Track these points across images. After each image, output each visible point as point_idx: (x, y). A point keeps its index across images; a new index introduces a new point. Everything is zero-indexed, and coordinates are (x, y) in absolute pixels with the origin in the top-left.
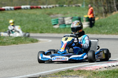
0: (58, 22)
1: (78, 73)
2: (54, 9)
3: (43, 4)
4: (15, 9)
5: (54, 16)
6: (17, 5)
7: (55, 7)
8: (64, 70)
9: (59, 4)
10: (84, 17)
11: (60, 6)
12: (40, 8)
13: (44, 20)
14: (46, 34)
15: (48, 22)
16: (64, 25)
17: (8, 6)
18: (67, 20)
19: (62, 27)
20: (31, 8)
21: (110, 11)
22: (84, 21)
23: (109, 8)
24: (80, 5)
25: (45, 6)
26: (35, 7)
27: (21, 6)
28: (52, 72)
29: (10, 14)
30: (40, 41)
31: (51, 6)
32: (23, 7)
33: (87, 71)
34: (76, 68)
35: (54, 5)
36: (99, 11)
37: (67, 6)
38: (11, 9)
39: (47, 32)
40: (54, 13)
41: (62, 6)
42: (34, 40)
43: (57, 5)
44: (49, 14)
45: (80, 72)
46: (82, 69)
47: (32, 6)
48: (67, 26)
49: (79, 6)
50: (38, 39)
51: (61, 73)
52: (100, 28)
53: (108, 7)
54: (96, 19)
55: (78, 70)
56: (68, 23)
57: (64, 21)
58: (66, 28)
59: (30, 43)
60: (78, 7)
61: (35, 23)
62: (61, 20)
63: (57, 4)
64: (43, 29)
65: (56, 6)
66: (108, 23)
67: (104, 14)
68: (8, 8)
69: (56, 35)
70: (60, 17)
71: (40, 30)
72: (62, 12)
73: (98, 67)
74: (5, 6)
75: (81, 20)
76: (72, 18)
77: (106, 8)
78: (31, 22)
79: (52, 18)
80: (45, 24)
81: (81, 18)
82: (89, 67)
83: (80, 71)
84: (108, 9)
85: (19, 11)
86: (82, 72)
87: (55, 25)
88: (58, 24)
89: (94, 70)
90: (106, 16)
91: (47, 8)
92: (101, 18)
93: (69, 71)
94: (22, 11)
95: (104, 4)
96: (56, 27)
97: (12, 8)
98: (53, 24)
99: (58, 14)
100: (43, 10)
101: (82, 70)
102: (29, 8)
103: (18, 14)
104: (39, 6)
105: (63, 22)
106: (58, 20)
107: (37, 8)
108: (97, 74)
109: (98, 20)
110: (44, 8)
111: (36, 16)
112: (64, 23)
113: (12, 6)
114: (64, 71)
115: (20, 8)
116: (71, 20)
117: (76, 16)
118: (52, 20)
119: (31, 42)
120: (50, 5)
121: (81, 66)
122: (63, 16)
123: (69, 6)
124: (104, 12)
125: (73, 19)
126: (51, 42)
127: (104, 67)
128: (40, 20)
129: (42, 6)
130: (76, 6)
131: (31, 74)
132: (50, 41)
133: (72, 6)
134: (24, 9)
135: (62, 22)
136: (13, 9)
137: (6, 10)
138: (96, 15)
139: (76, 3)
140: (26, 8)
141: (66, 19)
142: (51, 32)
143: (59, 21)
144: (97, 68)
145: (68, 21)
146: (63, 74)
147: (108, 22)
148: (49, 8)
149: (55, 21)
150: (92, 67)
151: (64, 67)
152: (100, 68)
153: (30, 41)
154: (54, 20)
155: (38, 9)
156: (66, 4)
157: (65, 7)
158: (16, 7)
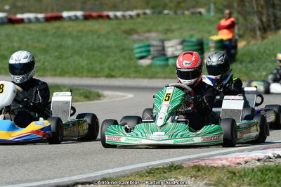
0: (149, 51)
1: (194, 173)
2: (139, 20)
3: (115, 8)
4: (48, 19)
5: (141, 38)
6: (52, 10)
7: (142, 16)
8: (159, 164)
9: (153, 8)
10: (212, 40)
11: (153, 13)
12: (108, 17)
13: (116, 47)
14: (120, 79)
15: (126, 52)
16: (163, 58)
17: (30, 12)
18: (172, 47)
19: (158, 62)
20: (86, 18)
21: (273, 26)
22: (212, 50)
23: (272, 19)
24: (203, 10)
25: (119, 14)
26: (94, 14)
27: (62, 11)
28: (130, 170)
29: (36, 31)
30: (104, 97)
31: (133, 13)
32: (65, 14)
33: (216, 168)
34: (190, 160)
35: (140, 11)
36: (246, 26)
37: (171, 13)
38: (37, 20)
39: (122, 75)
40: (140, 31)
41: (160, 13)
42: (90, 93)
43: (148, 11)
44: (129, 32)
45: (199, 170)
46: (202, 163)
47: (88, 13)
48: (171, 62)
49: (200, 13)
50: (101, 92)
51: (152, 173)
52: (249, 65)
53: (268, 15)
54: (241, 45)
55: (195, 166)
56: (173, 54)
57: (163, 49)
58: (167, 65)
59: (82, 101)
60: (198, 15)
61: (96, 53)
62: (157, 46)
63: (146, 8)
64: (112, 67)
65: (145, 14)
66: (268, 55)
67: (258, 33)
68: (31, 16)
69: (145, 82)
70: (154, 38)
71: (106, 70)
72: (161, 28)
73: (242, 159)
74: (22, 13)
75: (205, 47)
76: (182, 42)
77: (264, 19)
78: (86, 51)
79: (135, 41)
80: (118, 54)
81: (205, 42)
82: (221, 160)
83: (199, 168)
84: (269, 21)
85: (57, 24)
86: (203, 171)
87: (142, 58)
88: (150, 57)
89: (233, 165)
90: (263, 38)
91: (124, 16)
92: (253, 42)
93: (173, 168)
94: (65, 24)
95: (260, 9)
96: (145, 62)
97: (41, 16)
98: (138, 55)
99: (149, 31)
100: (114, 22)
101: (204, 165)
102: (81, 18)
103: (54, 31)
104: (105, 13)
105: (162, 52)
106: (149, 46)
107: (100, 17)
108: (237, 174)
109: (245, 46)
110: (116, 17)
111: (98, 37)
112: (164, 55)
113: (41, 13)
114: (161, 167)
115: (59, 18)
116: (179, 47)
117: (192, 36)
118: (136, 46)
119: (84, 99)
120: (132, 10)
121: (201, 157)
122: (162, 37)
123: (176, 13)
124: (260, 29)
125: (186, 44)
126: (131, 98)
127: (257, 158)
128: (107, 47)
129: (111, 14)
130: (193, 13)
131: (81, 174)
132: (130, 95)
133: (183, 14)
134: (70, 18)
135: (158, 51)
136: (42, 20)
137: (26, 21)
138: (241, 36)
139: (194, 7)
140: (74, 18)
141: (168, 44)
142: (132, 75)
143: (152, 49)
144: (238, 161)
145: (174, 49)
146: (158, 176)
147: (268, 52)
148: (128, 17)
149: (143, 49)
150: (227, 159)
151: (162, 159)
152: (246, 162)
153: (82, 97)
154: (140, 47)
155: (101, 21)
156: (170, 9)
157: (168, 14)
158: (49, 15)
